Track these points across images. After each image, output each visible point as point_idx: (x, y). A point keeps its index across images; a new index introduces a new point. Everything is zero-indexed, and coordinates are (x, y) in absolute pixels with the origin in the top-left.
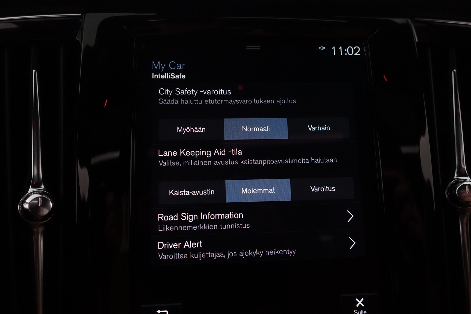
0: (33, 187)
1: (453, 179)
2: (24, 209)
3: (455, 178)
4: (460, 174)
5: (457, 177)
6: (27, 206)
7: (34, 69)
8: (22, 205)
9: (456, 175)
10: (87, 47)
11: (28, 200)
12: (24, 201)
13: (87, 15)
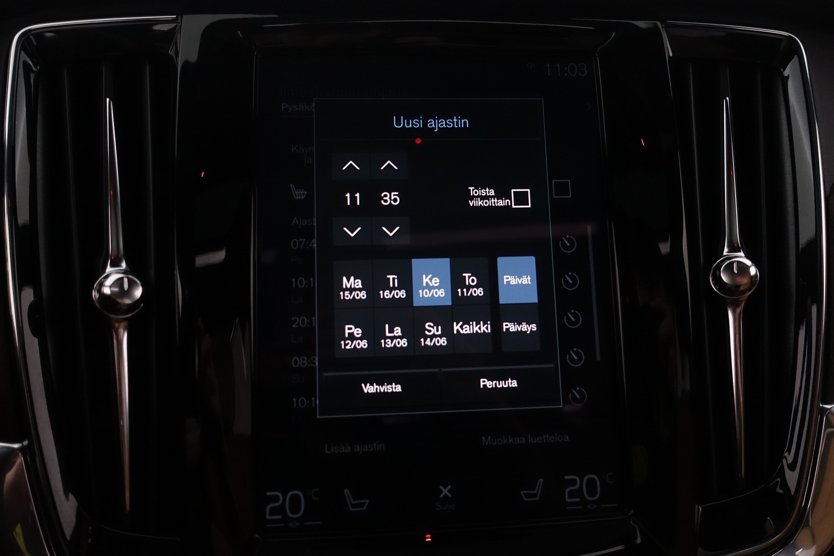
0: (112, 265)
1: (721, 255)
2: (102, 296)
3: (725, 253)
4: (733, 249)
5: (728, 252)
6: (107, 291)
7: (109, 98)
8: (99, 291)
9: (726, 250)
10: (186, 64)
11: (109, 282)
12: (101, 285)
13: (185, 17)
